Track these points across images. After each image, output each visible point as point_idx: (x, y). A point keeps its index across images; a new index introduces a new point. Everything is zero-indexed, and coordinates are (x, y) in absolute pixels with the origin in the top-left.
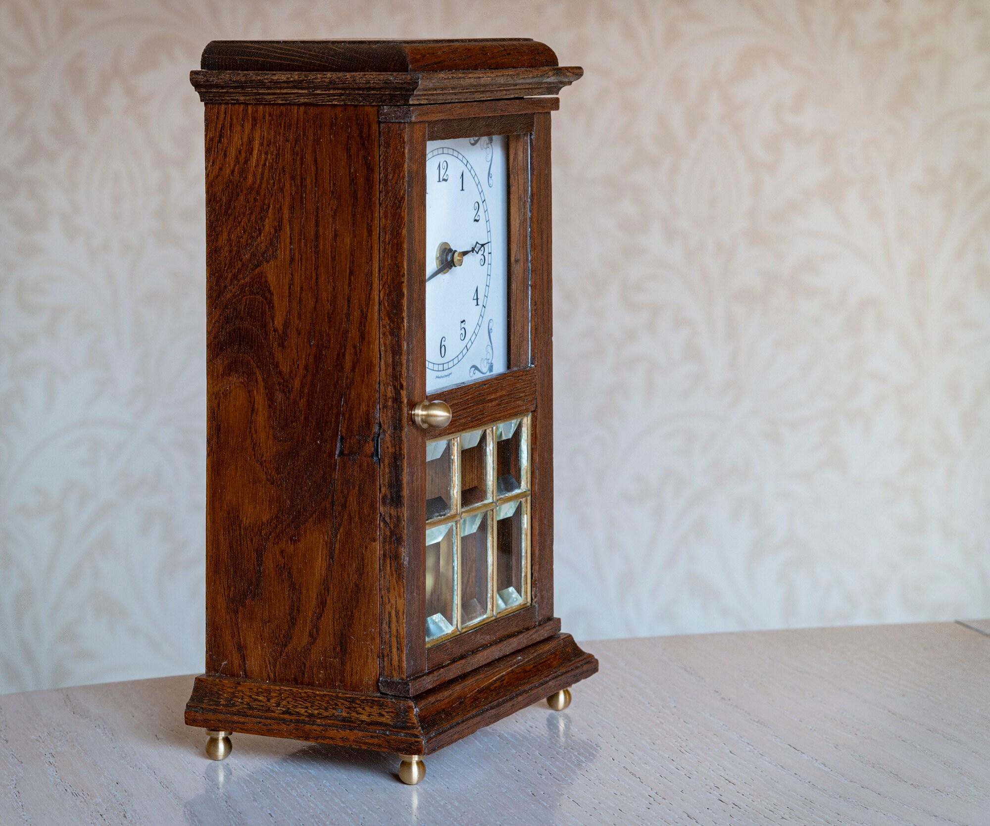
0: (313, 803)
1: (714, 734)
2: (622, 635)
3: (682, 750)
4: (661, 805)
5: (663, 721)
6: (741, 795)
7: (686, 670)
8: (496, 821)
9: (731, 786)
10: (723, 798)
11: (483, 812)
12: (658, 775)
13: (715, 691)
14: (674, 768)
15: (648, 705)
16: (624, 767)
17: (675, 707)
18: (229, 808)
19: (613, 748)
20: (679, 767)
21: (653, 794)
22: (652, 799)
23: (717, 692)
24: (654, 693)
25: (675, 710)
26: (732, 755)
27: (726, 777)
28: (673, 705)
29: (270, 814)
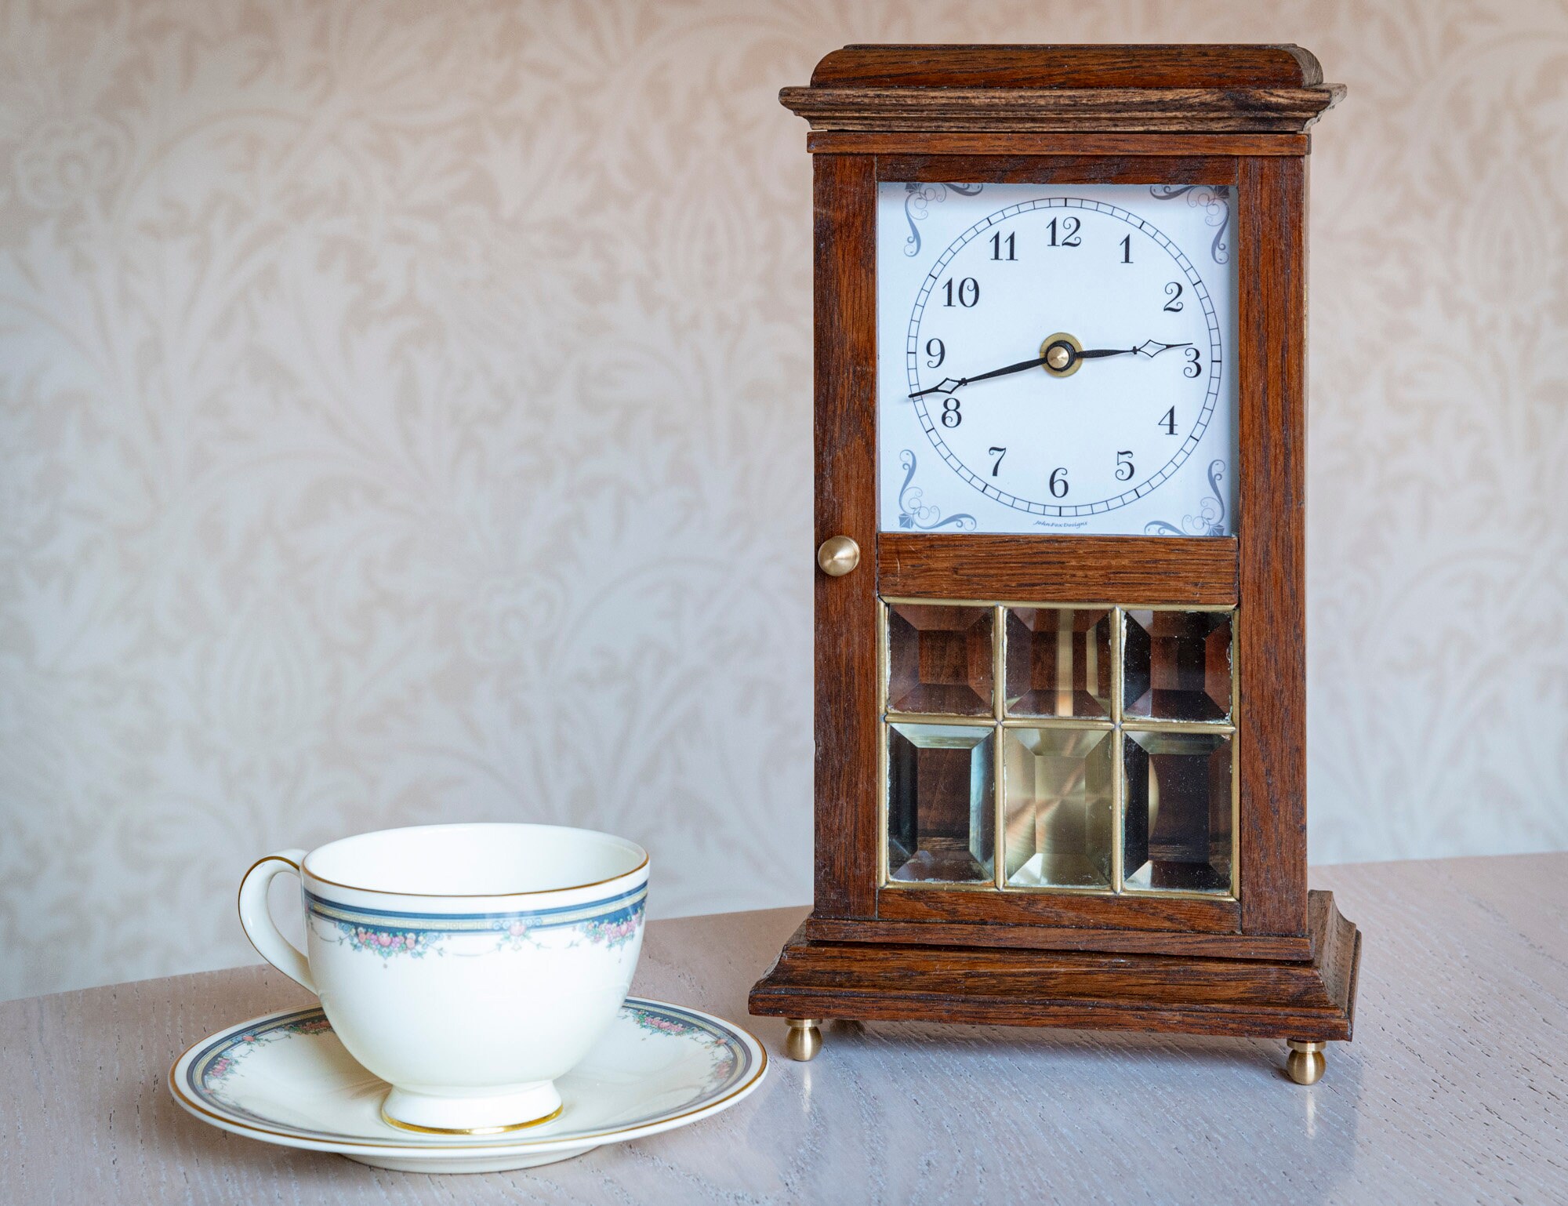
0: (973, 1086)
1: (1522, 996)
2: (1388, 856)
3: (1477, 1016)
4: (1450, 1093)
5: (1450, 976)
6: (1559, 1080)
7: (1481, 906)
8: (1224, 1114)
9: (1545, 1069)
10: (1534, 1085)
11: (1205, 1100)
12: (1445, 1051)
13: (1521, 935)
14: (1466, 1041)
15: (1430, 954)
16: (1399, 1041)
17: (1466, 956)
18: (860, 1091)
19: (1383, 1013)
20: (1474, 1041)
21: (1438, 1078)
22: (1438, 1085)
23: (1524, 936)
24: (1438, 937)
25: (1466, 961)
26: (1546, 1024)
27: (1539, 1055)
28: (1464, 954)
29: (915, 1100)
